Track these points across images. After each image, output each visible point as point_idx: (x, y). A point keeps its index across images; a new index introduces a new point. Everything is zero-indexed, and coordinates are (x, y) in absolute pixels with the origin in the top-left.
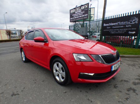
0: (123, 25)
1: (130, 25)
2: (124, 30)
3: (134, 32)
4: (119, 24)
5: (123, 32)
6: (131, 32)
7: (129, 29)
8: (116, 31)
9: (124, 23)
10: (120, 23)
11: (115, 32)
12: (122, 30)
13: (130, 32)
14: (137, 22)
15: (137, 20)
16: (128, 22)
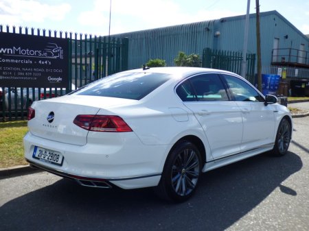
0: (31, 59)
1: (47, 59)
2: (35, 72)
3: (60, 79)
4: (17, 53)
5: (32, 76)
6: (54, 79)
7: (47, 70)
8: (13, 71)
9: (32, 53)
10: (21, 52)
11: (9, 76)
12: (29, 72)
13: (50, 79)
14: (61, 57)
15: (61, 52)
16: (42, 53)
